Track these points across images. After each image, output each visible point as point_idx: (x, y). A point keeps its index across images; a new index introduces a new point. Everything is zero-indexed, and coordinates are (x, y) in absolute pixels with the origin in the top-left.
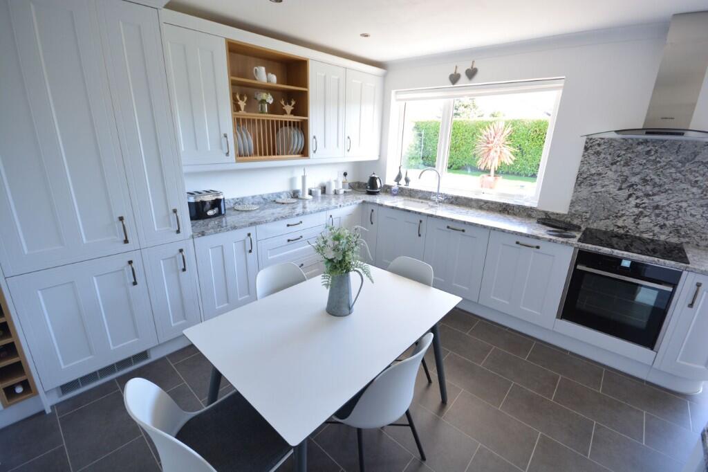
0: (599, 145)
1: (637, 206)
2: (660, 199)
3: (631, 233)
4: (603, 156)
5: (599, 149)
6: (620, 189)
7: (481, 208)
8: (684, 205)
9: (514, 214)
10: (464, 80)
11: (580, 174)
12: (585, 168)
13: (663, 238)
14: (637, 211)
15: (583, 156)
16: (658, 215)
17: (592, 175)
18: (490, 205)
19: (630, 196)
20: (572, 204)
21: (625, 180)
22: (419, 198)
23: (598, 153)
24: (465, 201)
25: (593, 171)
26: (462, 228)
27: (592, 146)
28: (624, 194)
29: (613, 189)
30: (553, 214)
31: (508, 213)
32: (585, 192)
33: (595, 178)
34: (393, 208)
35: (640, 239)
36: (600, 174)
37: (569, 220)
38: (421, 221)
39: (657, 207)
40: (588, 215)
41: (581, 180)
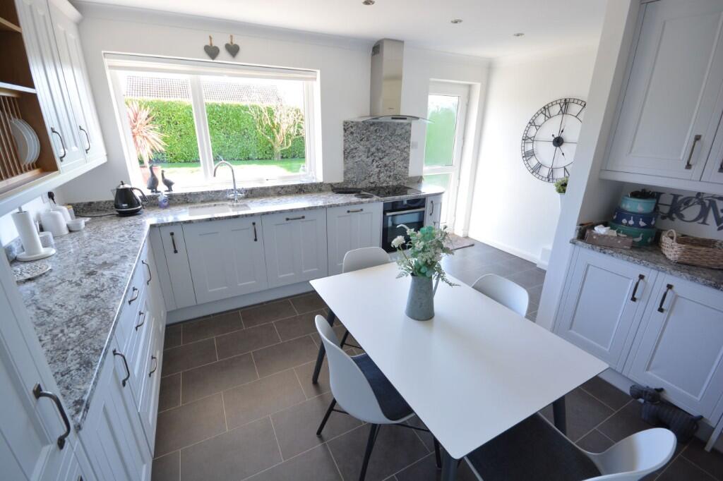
0: (352, 127)
1: (377, 167)
2: (386, 160)
3: (378, 185)
4: (355, 135)
5: (352, 130)
6: (368, 157)
7: (279, 194)
8: (395, 161)
9: (309, 192)
10: (224, 56)
11: (345, 150)
12: (347, 145)
13: (391, 183)
14: (377, 170)
15: (344, 136)
16: (387, 171)
17: (352, 149)
18: (286, 189)
19: (373, 161)
20: (345, 173)
21: (369, 151)
22: (202, 202)
23: (352, 133)
24: (261, 191)
25: (352, 147)
26: (302, 215)
27: (348, 127)
28: (370, 159)
29: (364, 157)
30: (336, 184)
31: (304, 192)
32: (350, 162)
33: (354, 151)
34: (210, 220)
35: (382, 188)
36: (356, 149)
37: (345, 186)
38: (254, 224)
39: (385, 166)
40: (355, 179)
41: (348, 154)
